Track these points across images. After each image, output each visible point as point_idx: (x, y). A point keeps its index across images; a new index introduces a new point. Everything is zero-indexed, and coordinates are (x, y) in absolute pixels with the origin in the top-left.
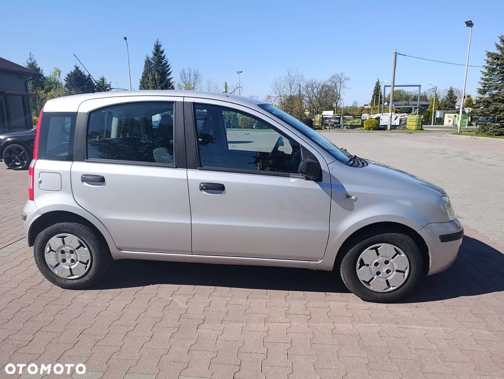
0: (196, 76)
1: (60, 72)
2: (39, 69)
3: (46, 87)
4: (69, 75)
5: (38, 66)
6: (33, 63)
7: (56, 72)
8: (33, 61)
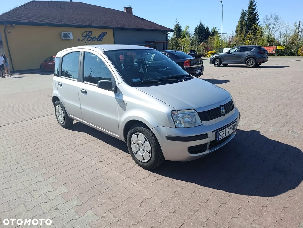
0: (276, 19)
1: (189, 27)
2: (180, 27)
3: (182, 36)
4: (196, 28)
5: (180, 25)
6: (177, 24)
7: (187, 28)
8: (178, 23)
